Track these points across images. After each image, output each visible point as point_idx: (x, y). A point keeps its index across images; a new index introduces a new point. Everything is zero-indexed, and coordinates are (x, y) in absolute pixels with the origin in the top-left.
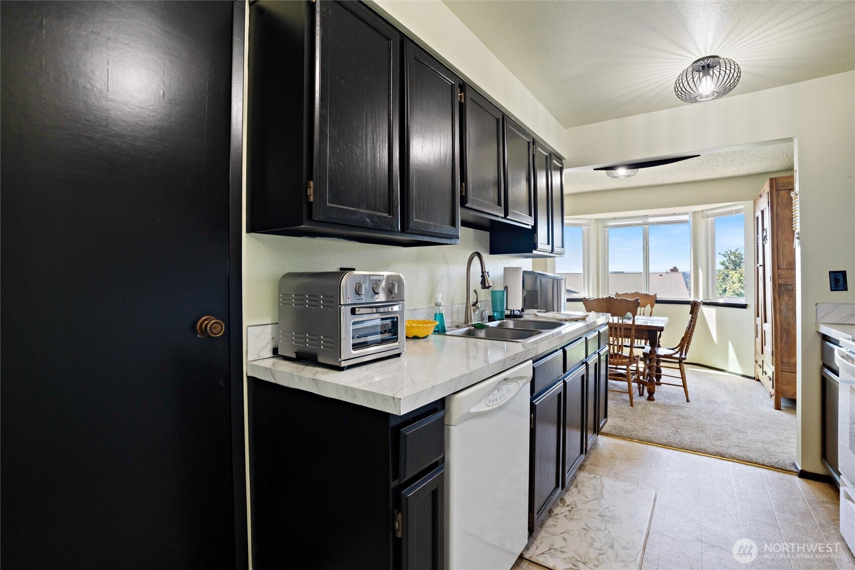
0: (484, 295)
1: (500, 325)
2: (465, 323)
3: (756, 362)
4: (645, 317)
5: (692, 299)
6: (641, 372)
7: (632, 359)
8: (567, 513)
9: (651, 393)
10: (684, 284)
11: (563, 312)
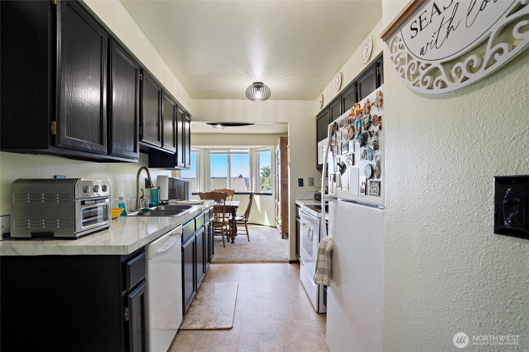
0: (147, 192)
1: (156, 209)
2: (136, 209)
3: (275, 219)
4: (229, 202)
5: (250, 192)
6: (228, 230)
7: (224, 223)
8: (199, 303)
9: (233, 239)
10: (245, 184)
11: (190, 200)
